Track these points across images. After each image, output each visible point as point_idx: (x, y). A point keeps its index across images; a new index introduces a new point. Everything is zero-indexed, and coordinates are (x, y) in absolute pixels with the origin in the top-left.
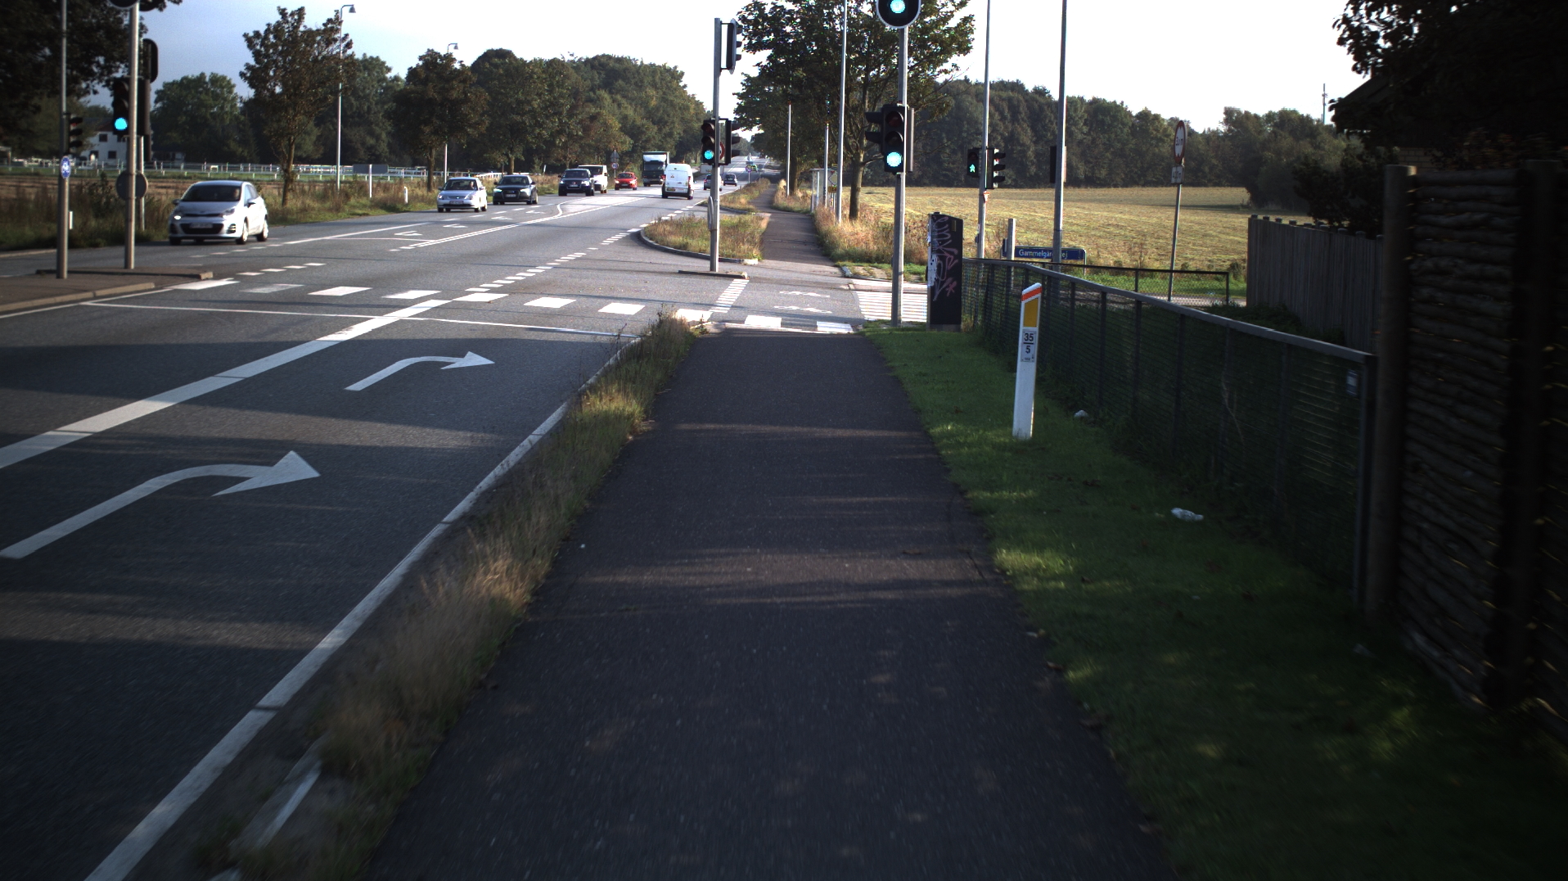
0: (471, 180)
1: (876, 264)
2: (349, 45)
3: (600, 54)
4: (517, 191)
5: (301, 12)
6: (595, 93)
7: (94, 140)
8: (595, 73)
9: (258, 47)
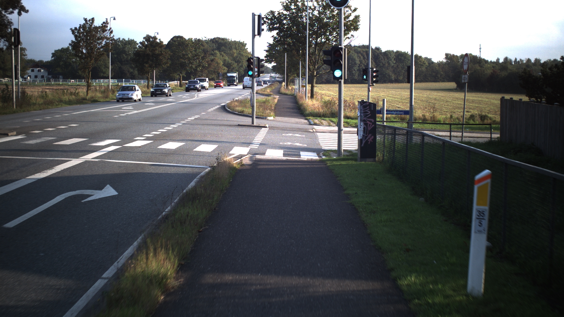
0: (133, 86)
1: (323, 118)
2: (111, 32)
3: (216, 37)
4: (161, 90)
5: (93, 19)
6: (214, 52)
7: (29, 71)
8: (214, 44)
9: (76, 34)
